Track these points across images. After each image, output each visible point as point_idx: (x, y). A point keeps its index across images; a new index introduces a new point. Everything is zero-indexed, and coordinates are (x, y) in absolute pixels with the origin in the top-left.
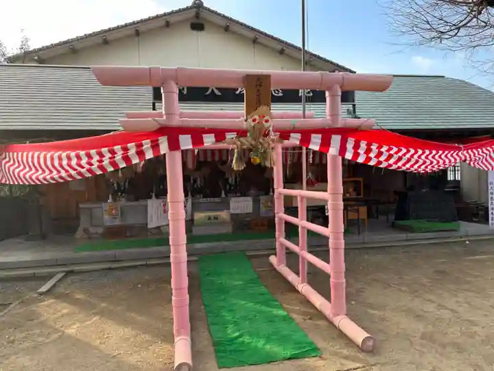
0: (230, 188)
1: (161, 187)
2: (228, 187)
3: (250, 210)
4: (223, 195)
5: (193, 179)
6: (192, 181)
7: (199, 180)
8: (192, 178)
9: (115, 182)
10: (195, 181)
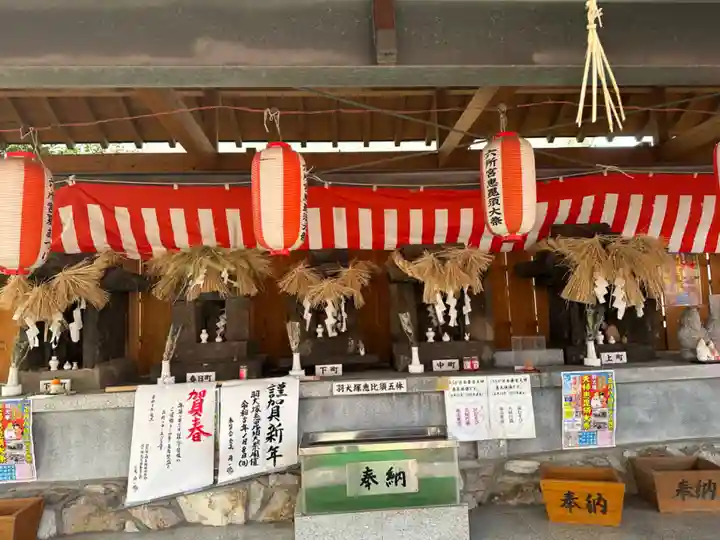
0: (438, 338)
1: (204, 336)
2: (431, 335)
3: (524, 427)
4: (416, 367)
5: (312, 310)
6: (308, 316)
7: (330, 310)
8: (307, 305)
9: (30, 322)
10: (319, 314)
